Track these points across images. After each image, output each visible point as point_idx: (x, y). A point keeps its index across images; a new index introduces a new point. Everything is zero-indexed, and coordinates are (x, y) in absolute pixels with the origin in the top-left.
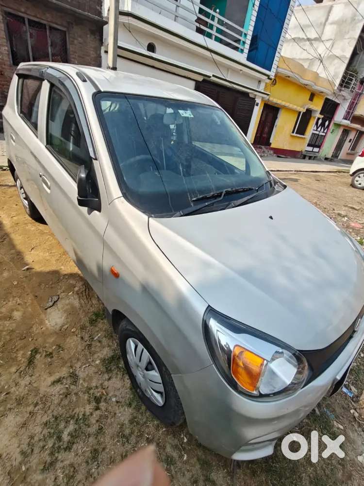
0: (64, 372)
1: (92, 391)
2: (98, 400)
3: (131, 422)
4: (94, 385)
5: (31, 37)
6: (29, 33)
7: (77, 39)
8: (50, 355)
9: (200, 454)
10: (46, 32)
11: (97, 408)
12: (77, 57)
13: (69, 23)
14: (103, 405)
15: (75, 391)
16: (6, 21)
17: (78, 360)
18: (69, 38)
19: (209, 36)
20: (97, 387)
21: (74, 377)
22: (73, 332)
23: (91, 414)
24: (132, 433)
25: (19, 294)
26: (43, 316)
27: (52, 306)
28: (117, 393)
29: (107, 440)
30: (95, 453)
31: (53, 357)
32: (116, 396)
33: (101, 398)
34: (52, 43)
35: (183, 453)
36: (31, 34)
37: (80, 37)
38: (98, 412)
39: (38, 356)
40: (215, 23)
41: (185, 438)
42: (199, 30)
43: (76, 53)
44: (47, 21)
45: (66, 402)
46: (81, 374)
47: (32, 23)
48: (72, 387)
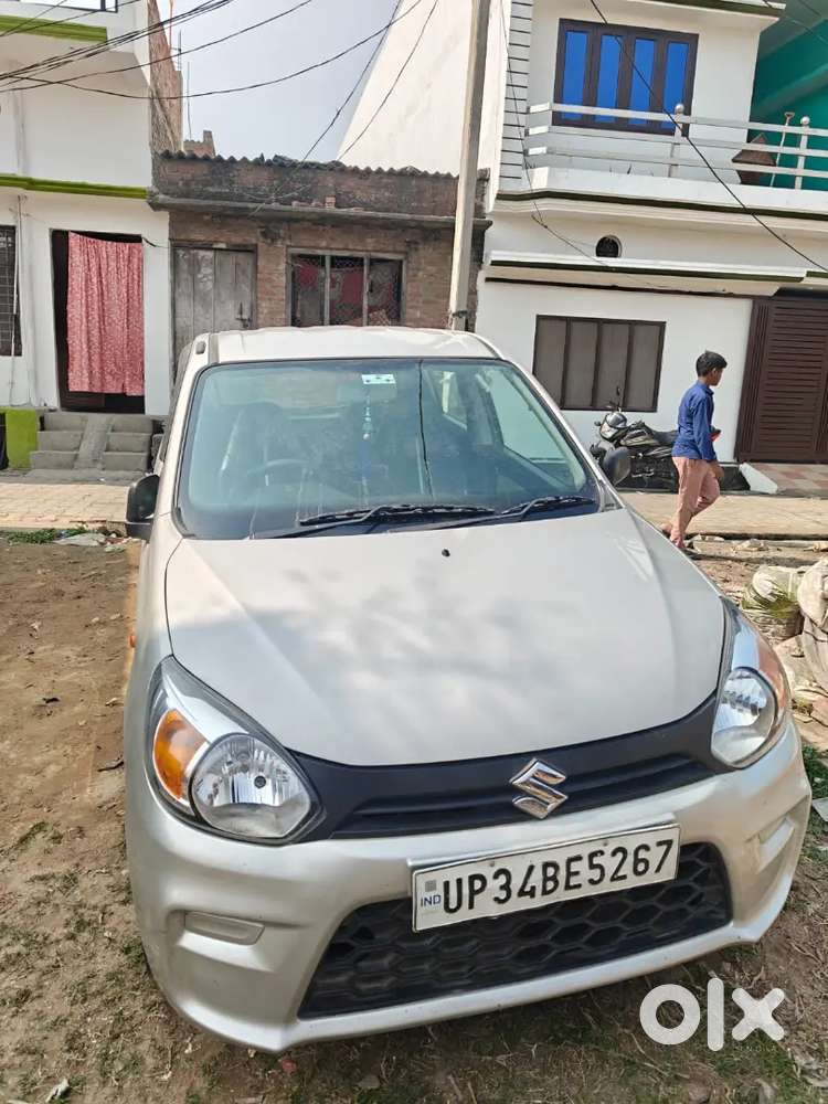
0: (62, 868)
1: (80, 911)
2: (81, 925)
3: (111, 976)
4: (93, 902)
5: (332, 286)
6: (329, 280)
7: (424, 269)
8: (57, 839)
9: (199, 1085)
10: (363, 271)
11: (72, 937)
12: (421, 305)
13: (409, 243)
14: (85, 936)
15: (57, 902)
16: (291, 270)
17: (96, 859)
18: (407, 272)
19: (785, 182)
20: (95, 907)
21: (71, 880)
22: (118, 815)
23: (58, 941)
24: (100, 993)
25: (76, 741)
26: (89, 779)
27: (114, 768)
28: (121, 928)
29: (53, 988)
30: (25, 996)
31: (59, 843)
32: (115, 931)
33: (89, 924)
34: (372, 285)
35: (168, 1067)
36: (333, 282)
37: (431, 263)
38: (70, 944)
39: (39, 836)
40: (803, 150)
41: (190, 1048)
42: (748, 179)
43: (420, 296)
44: (367, 251)
45: (33, 911)
46: (85, 882)
47: (337, 262)
48: (58, 894)
